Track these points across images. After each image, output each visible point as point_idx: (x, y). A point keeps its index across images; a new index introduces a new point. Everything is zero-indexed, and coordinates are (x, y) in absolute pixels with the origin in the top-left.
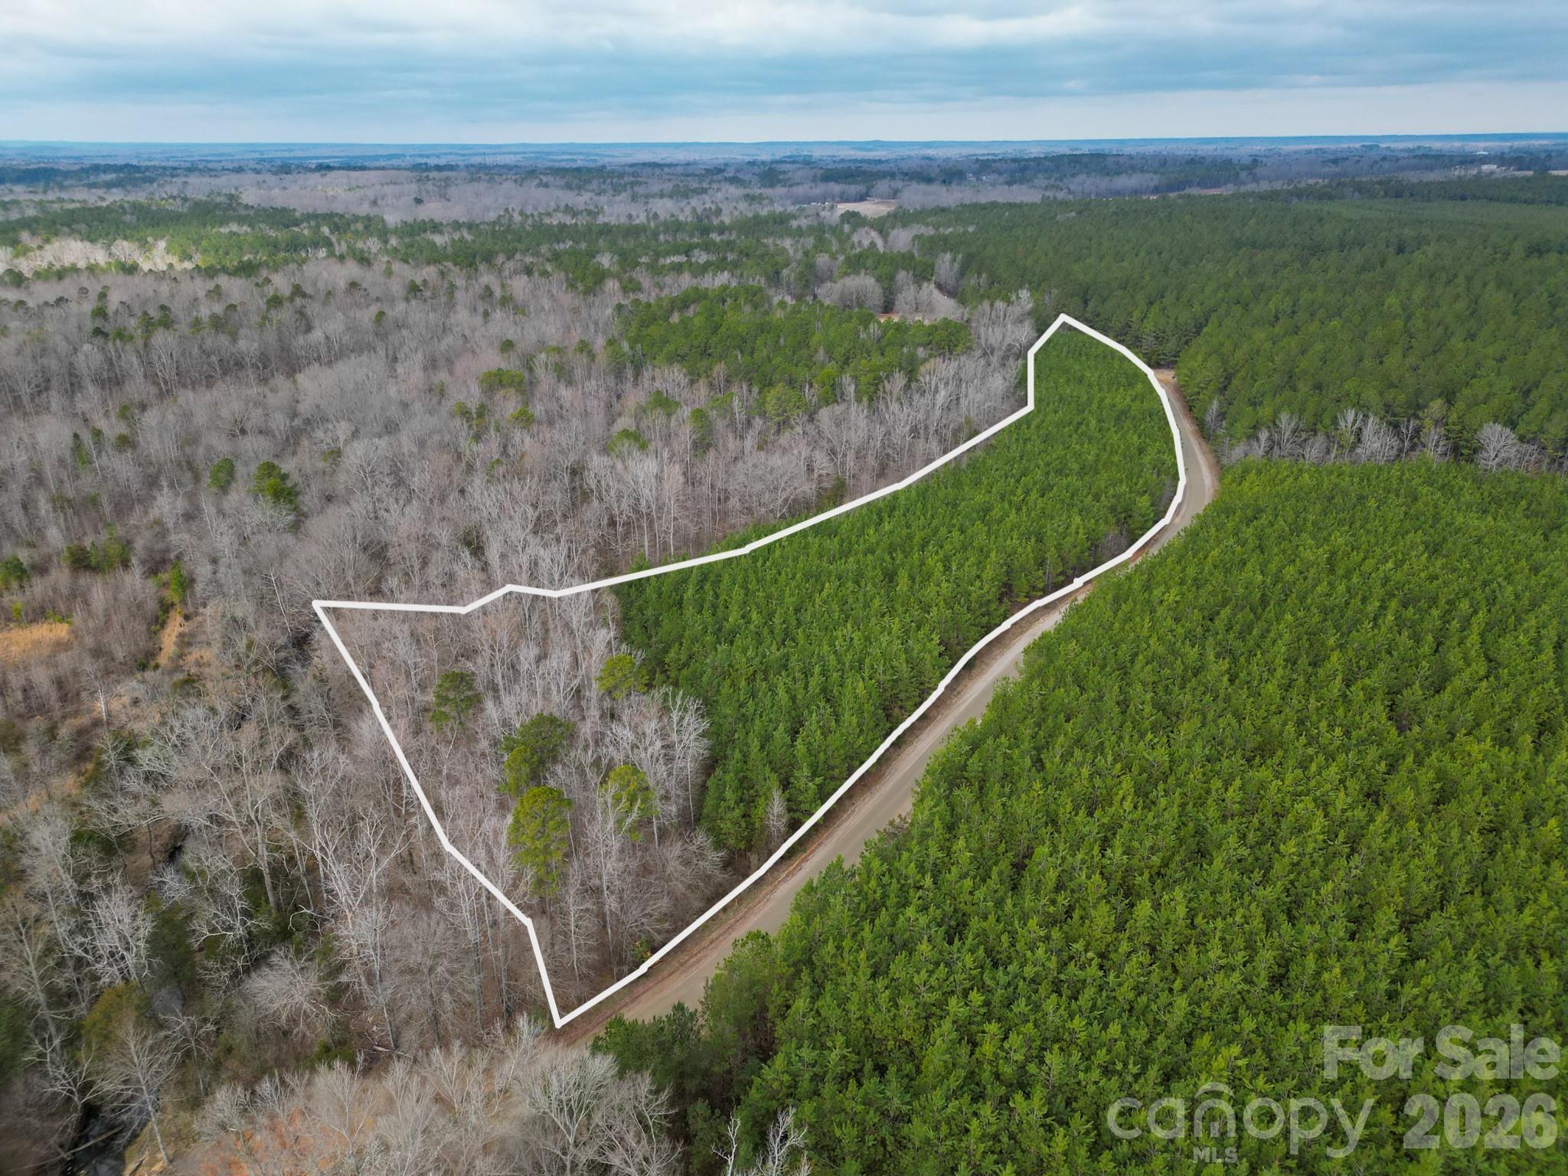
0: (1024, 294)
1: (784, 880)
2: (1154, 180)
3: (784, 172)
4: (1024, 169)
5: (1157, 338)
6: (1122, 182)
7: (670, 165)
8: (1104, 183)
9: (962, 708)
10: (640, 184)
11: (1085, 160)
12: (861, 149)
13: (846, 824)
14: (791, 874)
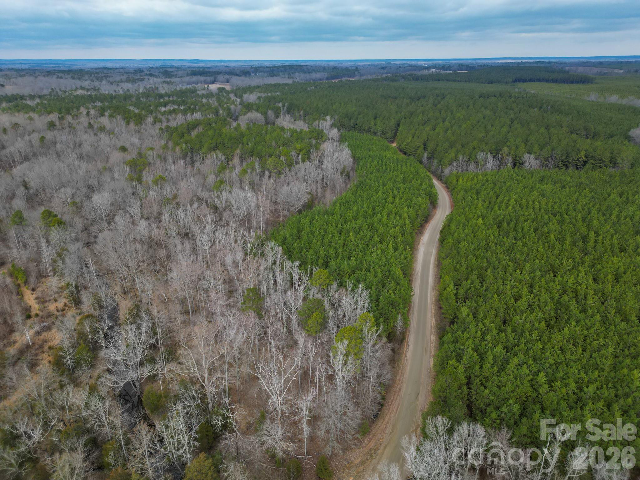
0: (328, 118)
1: (407, 351)
2: (326, 75)
3: (173, 72)
4: (272, 71)
5: (383, 132)
6: (314, 76)
7: (116, 69)
8: (308, 76)
9: (419, 274)
10: (110, 77)
11: (295, 67)
12: (192, 63)
13: (412, 326)
14: (407, 348)
